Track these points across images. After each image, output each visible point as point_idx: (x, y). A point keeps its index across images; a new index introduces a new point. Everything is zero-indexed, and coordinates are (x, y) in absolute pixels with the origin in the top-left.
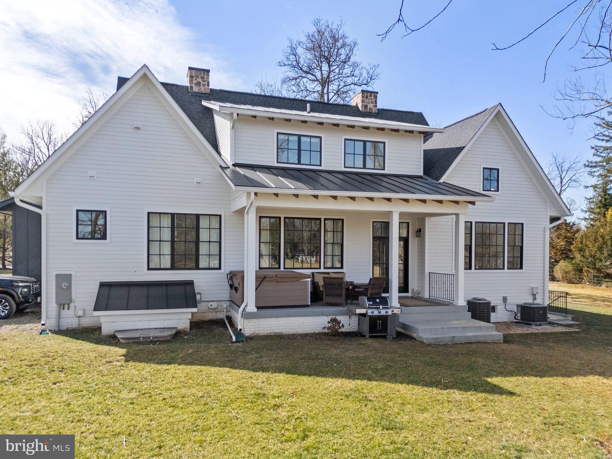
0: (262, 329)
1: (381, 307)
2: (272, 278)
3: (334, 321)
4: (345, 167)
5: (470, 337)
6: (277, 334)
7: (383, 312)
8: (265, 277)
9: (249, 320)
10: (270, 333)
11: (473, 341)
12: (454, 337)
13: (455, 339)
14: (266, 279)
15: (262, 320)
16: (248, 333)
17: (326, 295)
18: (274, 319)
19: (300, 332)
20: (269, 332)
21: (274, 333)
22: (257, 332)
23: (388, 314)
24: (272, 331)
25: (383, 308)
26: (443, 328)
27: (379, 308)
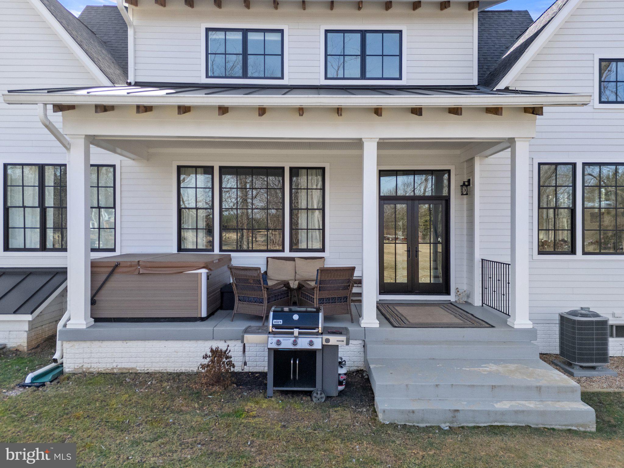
0: (95, 360)
1: (296, 331)
2: (131, 266)
3: (217, 354)
4: (326, 78)
5: (503, 413)
6: (125, 371)
7: (303, 343)
8: (117, 266)
9: (71, 344)
10: (113, 369)
11: (510, 424)
12: (457, 411)
13: (460, 416)
14: (119, 270)
15: (96, 344)
16: (69, 368)
17: (239, 300)
18: (119, 344)
19: (170, 370)
20: (109, 366)
21: (120, 369)
22: (86, 366)
23: (314, 347)
24: (115, 365)
25: (300, 333)
26: (437, 385)
27: (292, 333)
